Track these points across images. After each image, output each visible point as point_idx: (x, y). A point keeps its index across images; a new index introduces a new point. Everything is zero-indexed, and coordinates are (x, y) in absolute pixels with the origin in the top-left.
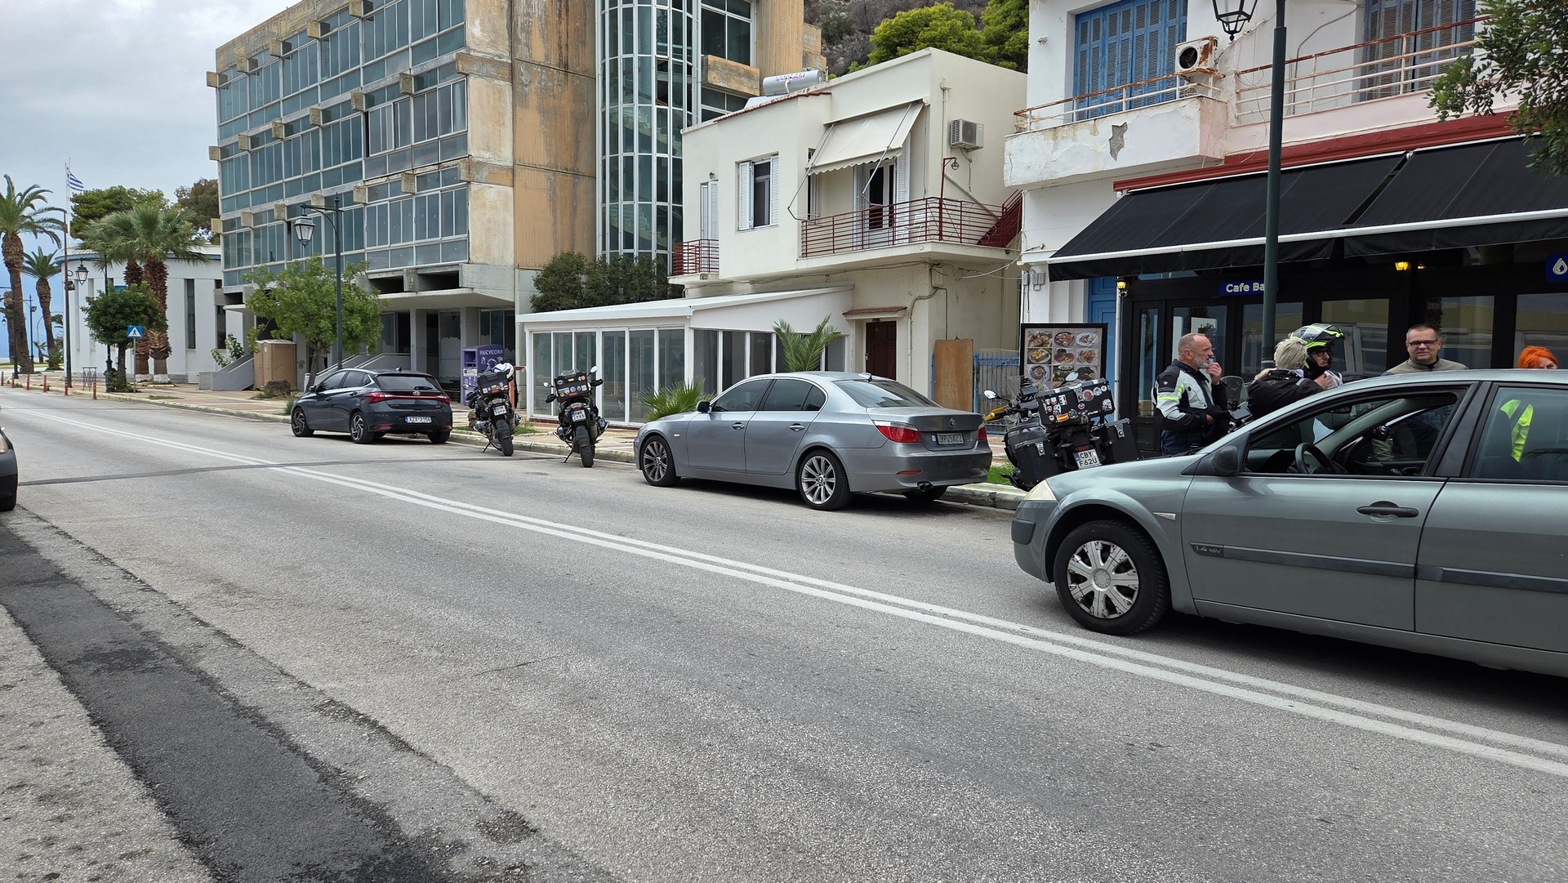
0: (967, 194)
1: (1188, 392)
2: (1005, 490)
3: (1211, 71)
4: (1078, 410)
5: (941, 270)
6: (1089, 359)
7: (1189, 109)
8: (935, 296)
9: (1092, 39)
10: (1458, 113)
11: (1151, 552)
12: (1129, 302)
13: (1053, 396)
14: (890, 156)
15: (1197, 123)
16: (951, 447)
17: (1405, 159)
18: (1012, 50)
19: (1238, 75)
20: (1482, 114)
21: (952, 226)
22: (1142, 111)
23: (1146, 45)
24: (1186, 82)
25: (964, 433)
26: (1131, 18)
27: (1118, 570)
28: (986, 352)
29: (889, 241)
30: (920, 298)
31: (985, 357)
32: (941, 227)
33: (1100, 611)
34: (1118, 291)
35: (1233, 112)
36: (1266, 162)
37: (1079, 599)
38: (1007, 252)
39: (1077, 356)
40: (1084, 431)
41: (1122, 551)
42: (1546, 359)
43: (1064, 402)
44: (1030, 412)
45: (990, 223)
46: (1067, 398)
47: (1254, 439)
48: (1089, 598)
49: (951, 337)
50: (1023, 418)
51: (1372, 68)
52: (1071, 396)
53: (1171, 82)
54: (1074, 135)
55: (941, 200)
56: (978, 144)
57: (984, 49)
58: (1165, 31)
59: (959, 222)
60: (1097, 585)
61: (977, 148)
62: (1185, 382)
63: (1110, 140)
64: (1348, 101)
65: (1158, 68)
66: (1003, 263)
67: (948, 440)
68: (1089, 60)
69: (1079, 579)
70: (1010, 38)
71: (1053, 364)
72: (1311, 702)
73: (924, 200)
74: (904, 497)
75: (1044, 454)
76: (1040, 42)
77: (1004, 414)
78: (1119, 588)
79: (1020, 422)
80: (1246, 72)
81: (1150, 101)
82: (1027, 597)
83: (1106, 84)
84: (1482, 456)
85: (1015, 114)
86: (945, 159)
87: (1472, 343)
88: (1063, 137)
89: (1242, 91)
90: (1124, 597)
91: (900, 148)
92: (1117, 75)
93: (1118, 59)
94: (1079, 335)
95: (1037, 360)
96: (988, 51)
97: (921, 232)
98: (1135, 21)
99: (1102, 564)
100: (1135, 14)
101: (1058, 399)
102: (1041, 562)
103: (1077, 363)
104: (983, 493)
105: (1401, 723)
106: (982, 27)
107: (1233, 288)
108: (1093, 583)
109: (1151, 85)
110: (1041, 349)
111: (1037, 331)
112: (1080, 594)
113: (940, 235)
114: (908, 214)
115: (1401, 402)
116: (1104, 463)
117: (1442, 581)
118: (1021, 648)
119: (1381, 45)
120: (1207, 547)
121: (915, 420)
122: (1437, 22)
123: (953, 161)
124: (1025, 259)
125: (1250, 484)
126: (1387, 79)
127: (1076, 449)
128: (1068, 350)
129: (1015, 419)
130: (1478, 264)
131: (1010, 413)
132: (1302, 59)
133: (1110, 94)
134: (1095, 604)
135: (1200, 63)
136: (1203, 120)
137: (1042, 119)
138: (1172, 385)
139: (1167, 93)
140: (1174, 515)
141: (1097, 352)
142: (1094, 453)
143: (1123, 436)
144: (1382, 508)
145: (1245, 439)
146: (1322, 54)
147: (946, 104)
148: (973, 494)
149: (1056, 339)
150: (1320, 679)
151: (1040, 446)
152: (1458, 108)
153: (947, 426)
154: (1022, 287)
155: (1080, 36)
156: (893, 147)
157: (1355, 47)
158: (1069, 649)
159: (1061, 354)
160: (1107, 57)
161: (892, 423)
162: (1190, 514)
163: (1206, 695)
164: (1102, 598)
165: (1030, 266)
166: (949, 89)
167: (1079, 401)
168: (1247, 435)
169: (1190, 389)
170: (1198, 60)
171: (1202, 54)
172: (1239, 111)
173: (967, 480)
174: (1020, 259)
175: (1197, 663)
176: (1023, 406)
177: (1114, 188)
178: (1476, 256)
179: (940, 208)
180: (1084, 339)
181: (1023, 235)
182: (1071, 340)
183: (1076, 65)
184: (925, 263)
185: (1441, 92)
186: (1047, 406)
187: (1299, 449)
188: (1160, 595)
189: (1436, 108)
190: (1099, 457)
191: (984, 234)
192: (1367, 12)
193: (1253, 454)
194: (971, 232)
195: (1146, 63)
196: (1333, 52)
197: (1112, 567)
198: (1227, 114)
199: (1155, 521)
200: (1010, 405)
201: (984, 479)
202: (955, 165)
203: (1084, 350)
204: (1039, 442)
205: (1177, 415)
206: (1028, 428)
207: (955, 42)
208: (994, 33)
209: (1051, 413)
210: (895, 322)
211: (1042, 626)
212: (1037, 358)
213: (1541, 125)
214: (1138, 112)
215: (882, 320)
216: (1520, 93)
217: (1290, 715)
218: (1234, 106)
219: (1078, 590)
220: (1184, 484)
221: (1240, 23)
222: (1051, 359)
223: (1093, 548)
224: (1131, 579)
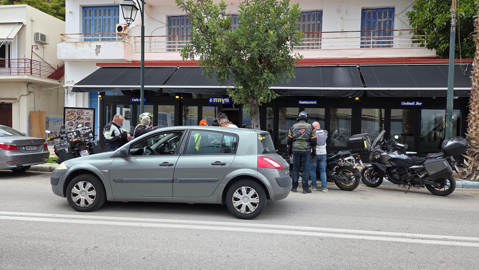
0: (43, 59)
1: (114, 131)
2: (54, 165)
3: (127, 34)
4: (81, 137)
5: (32, 86)
6: (89, 120)
7: (121, 44)
8: (29, 95)
9: (88, 16)
10: (187, 59)
11: (100, 183)
12: (102, 102)
13: (71, 132)
14: (8, 41)
15: (123, 49)
16: (32, 151)
17: (177, 69)
18: (62, 13)
19: (135, 37)
20: (192, 60)
21: (36, 70)
22: (106, 42)
23: (107, 22)
24: (119, 36)
25: (38, 146)
26: (102, 12)
27: (89, 190)
28: (51, 116)
29: (8, 73)
30: (23, 95)
31: (51, 118)
32: (31, 70)
33: (83, 205)
34: (99, 98)
35: (134, 48)
36: (140, 64)
37: (76, 202)
38: (60, 82)
39: (85, 119)
40: (83, 144)
41: (91, 184)
42: (205, 123)
43: (75, 134)
44: (64, 138)
45: (53, 71)
46: (77, 133)
47: (132, 146)
48: (79, 201)
49: (37, 110)
50: (61, 140)
51: (170, 43)
52: (78, 132)
53: (115, 35)
54: (83, 46)
55: (31, 60)
56: (47, 42)
57: (51, 10)
58: (112, 19)
59: (39, 69)
60: (82, 196)
61: (47, 44)
62: (113, 128)
63: (95, 49)
64: (164, 51)
65: (111, 30)
66: (58, 85)
67: (31, 148)
68: (88, 22)
69: (75, 195)
70: (61, 9)
71: (76, 121)
72: (146, 222)
73: (24, 59)
74: (11, 171)
75: (68, 152)
76: (70, 12)
77: (54, 139)
78: (90, 196)
79: (60, 141)
80: (137, 37)
81: (109, 40)
82: (58, 203)
83: (94, 31)
84: (188, 149)
85: (61, 35)
86: (32, 46)
87: (194, 118)
88: (79, 46)
89: (136, 42)
90: (91, 199)
91: (12, 39)
92: (98, 29)
93: (98, 24)
94: (85, 112)
95: (70, 120)
96: (52, 11)
97: (23, 71)
98: (103, 14)
99: (84, 189)
100: (103, 11)
101: (73, 133)
102: (62, 191)
103: (85, 121)
104: (46, 167)
105: (168, 223)
106: (50, 3)
107: (134, 100)
108: (81, 196)
109: (109, 35)
110: (72, 116)
111: (70, 110)
112: (76, 200)
113: (31, 73)
114: (17, 64)
115: (172, 134)
116: (90, 154)
117: (179, 182)
118: (51, 223)
119: (172, 37)
120: (118, 180)
121: (15, 142)
122: (185, 34)
123: (36, 47)
124: (66, 85)
125: (131, 159)
126: (174, 47)
127: (80, 150)
128: (82, 117)
129: (58, 140)
130: (195, 98)
131: (56, 138)
132: (152, 36)
133: (95, 35)
134: (81, 203)
135: (123, 31)
136: (125, 49)
137: (71, 38)
138: (109, 129)
139: (114, 38)
140: (107, 171)
141: (92, 117)
142: (87, 151)
143: (97, 145)
144: (165, 164)
145: (129, 146)
146: (157, 36)
147: (33, 26)
148: (42, 168)
149: (77, 113)
150: (149, 214)
151: (67, 150)
152: (187, 57)
153: (29, 143)
154: (65, 94)
155: (84, 14)
156: (9, 37)
157: (165, 36)
158: (70, 220)
159: (79, 118)
160: (94, 23)
161: (4, 143)
162: (113, 170)
163: (115, 226)
164: (84, 200)
165: (68, 87)
166: (34, 21)
167: (81, 134)
168: (130, 145)
169: (115, 130)
170: (123, 30)
171: (124, 29)
172: (135, 48)
173: (39, 163)
174: (64, 84)
175: (114, 216)
176: (61, 136)
177: (97, 65)
178: (194, 96)
179: (31, 63)
180: (87, 113)
181: (65, 77)
182: (83, 114)
183: (83, 23)
184: (25, 82)
185: (183, 52)
186: (69, 136)
187: (145, 148)
188: (103, 196)
189: (182, 56)
190: (88, 152)
191: (50, 75)
192: (168, 27)
193: (131, 150)
194: (45, 73)
195: (107, 27)
196: (160, 36)
197: (87, 190)
198: (132, 48)
199: (101, 173)
200: (56, 135)
201: (46, 162)
202: (37, 48)
203: (87, 117)
204: (66, 148)
205: (111, 138)
206: (63, 143)
207: (39, 5)
208: (55, 6)
209: (70, 138)
210: (12, 104)
211: (61, 213)
212: (70, 119)
213: (204, 65)
214: (104, 42)
215: (5, 103)
216: (200, 56)
217: (139, 227)
218: (134, 46)
219: (75, 199)
220: (111, 160)
221: (131, 22)
222: (75, 119)
223: (81, 184)
224: (93, 193)
